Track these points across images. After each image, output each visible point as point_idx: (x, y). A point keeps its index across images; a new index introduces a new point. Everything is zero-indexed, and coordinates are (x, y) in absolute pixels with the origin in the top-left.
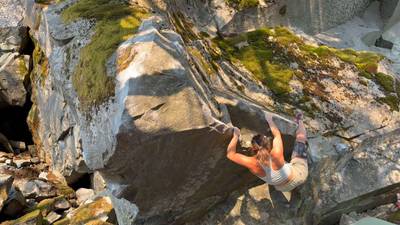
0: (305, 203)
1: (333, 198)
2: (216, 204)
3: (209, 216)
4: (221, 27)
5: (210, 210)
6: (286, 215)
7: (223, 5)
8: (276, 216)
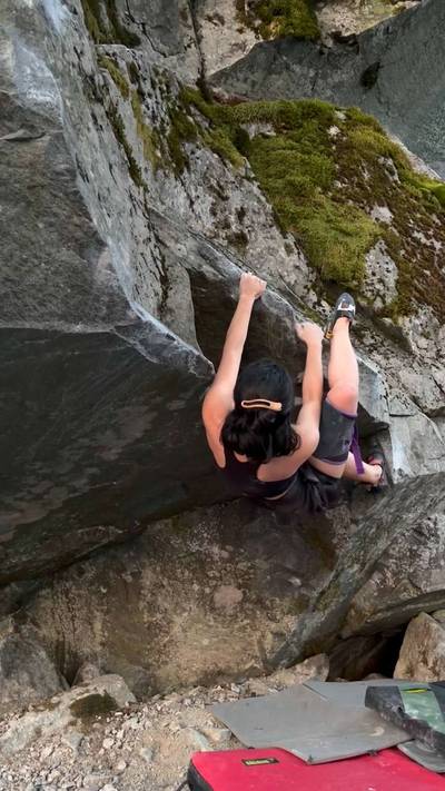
0: (342, 579)
1: (412, 578)
2: (105, 546)
3: (81, 573)
4: (211, 72)
5: (86, 558)
6: (287, 603)
7: (229, 11)
8: (259, 602)
